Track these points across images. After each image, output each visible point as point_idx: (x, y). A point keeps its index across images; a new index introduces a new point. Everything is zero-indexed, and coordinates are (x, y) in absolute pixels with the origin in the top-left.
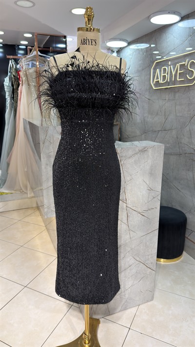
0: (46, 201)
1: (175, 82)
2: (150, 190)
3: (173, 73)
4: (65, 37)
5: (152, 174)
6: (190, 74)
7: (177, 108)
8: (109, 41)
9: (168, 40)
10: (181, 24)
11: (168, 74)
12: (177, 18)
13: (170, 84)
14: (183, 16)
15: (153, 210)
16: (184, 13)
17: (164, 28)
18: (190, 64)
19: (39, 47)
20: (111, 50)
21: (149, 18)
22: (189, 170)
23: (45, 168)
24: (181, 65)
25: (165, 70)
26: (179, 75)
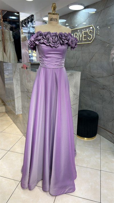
0: (16, 105)
1: (82, 41)
2: (75, 94)
3: (81, 37)
4: (18, 13)
5: (75, 87)
6: (90, 37)
7: (83, 55)
8: (45, 17)
9: (77, 19)
10: (84, 11)
11: (78, 37)
12: (82, 7)
13: (79, 42)
14: (85, 6)
15: (75, 105)
16: (86, 5)
17: (75, 12)
18: (89, 32)
19: (3, 18)
20: (45, 22)
21: (68, 6)
22: (89, 87)
23: (16, 87)
24: (84, 32)
25: (76, 34)
26: (84, 37)
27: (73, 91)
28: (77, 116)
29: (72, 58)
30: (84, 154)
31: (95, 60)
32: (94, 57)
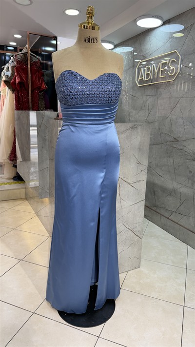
0: (40, 182)
1: (158, 79)
2: (139, 163)
3: (156, 71)
4: (55, 38)
5: (140, 149)
6: (171, 71)
7: (159, 102)
9: (151, 42)
10: (163, 28)
11: (151, 72)
13: (153, 80)
14: (164, 21)
15: (141, 182)
18: (171, 63)
21: (135, 21)
22: (169, 157)
24: (163, 64)
25: (148, 69)
26: (161, 73)
27: (137, 157)
28: (143, 203)
29: (141, 109)
30: (156, 276)
31: (179, 110)
32: (178, 105)
